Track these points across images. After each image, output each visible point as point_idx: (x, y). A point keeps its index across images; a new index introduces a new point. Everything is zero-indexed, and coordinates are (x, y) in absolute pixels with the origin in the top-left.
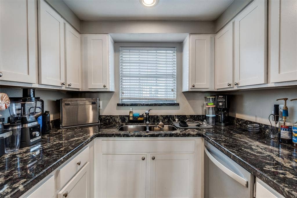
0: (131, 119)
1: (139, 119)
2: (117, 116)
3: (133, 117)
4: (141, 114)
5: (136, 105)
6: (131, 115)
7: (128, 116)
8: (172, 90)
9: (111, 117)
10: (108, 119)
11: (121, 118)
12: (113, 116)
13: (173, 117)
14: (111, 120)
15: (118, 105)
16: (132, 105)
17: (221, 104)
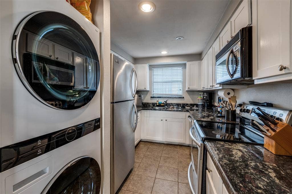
0: (158, 104)
1: (162, 105)
2: (150, 103)
3: (159, 103)
4: (163, 103)
5: (160, 97)
6: (158, 102)
7: (156, 103)
8: (180, 90)
9: (148, 103)
10: (146, 104)
11: (152, 104)
12: (149, 103)
13: (181, 105)
14: (148, 105)
15: (151, 97)
16: (158, 97)
17: (205, 97)
